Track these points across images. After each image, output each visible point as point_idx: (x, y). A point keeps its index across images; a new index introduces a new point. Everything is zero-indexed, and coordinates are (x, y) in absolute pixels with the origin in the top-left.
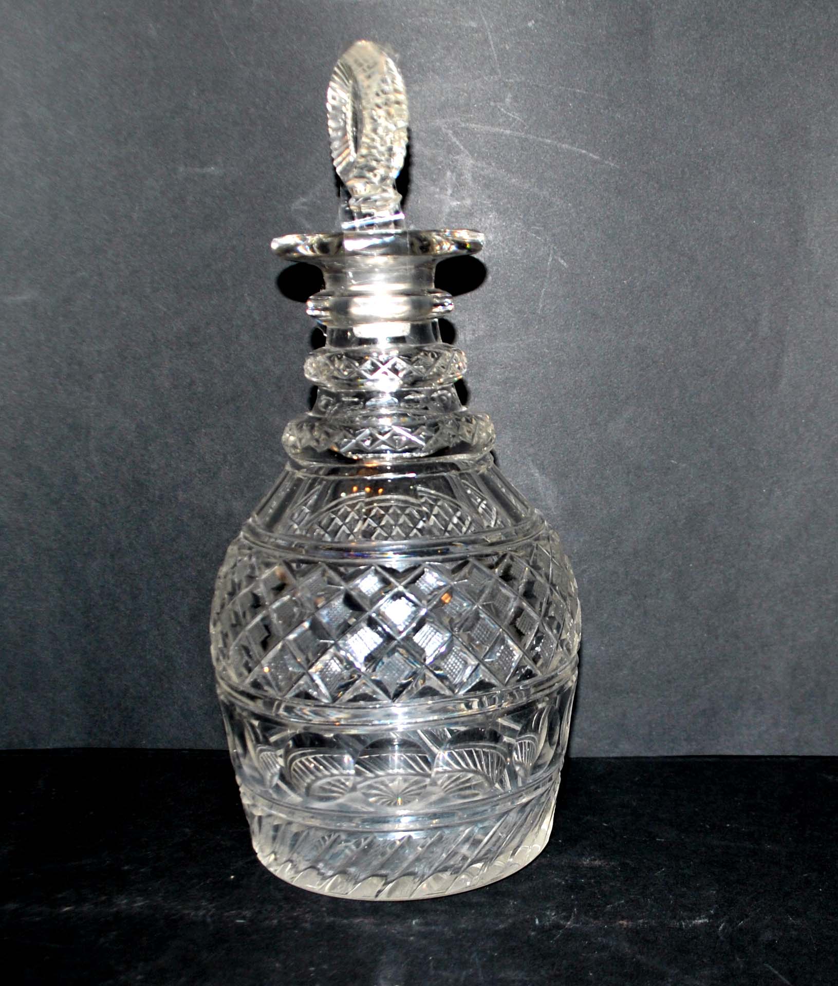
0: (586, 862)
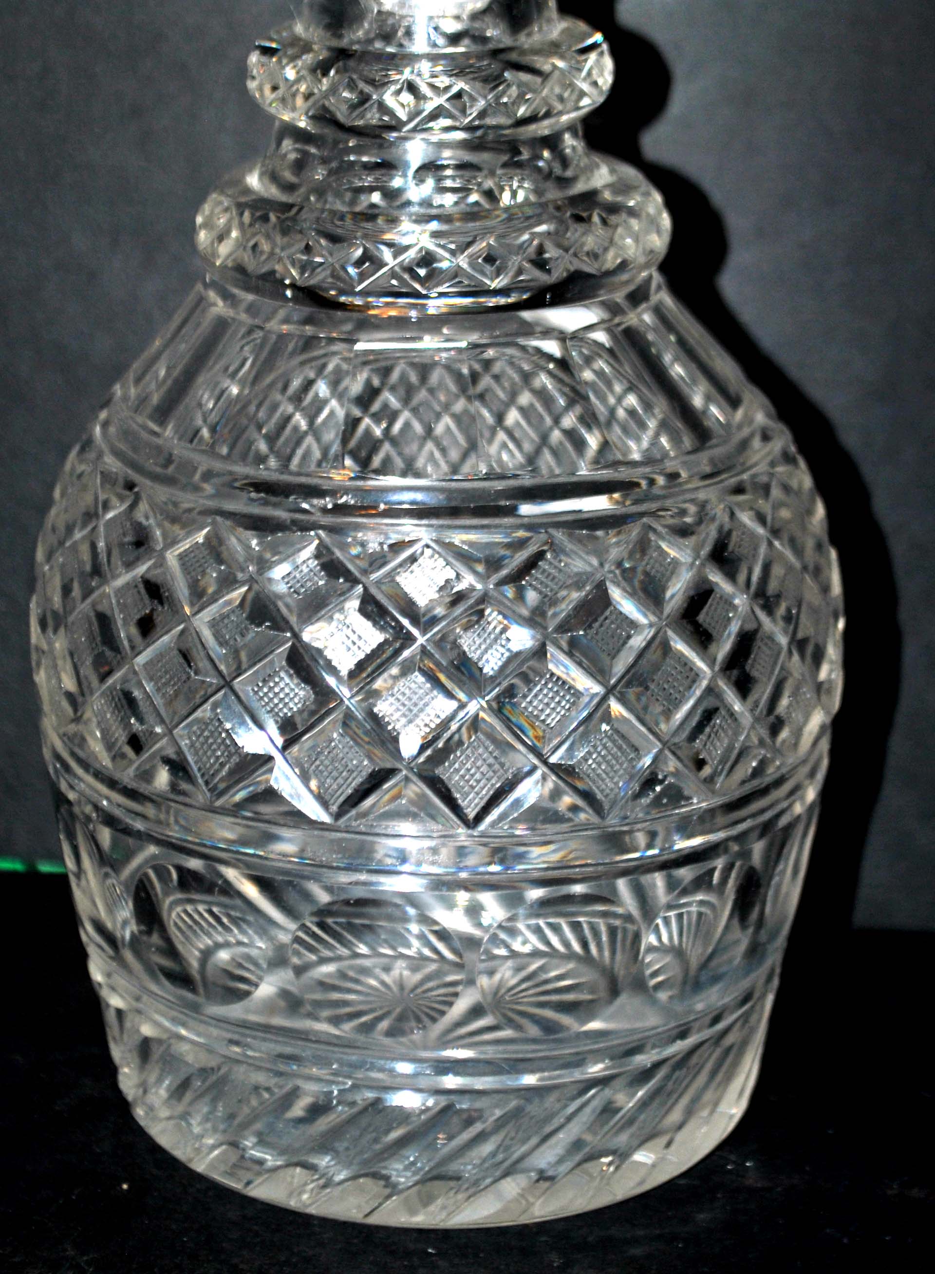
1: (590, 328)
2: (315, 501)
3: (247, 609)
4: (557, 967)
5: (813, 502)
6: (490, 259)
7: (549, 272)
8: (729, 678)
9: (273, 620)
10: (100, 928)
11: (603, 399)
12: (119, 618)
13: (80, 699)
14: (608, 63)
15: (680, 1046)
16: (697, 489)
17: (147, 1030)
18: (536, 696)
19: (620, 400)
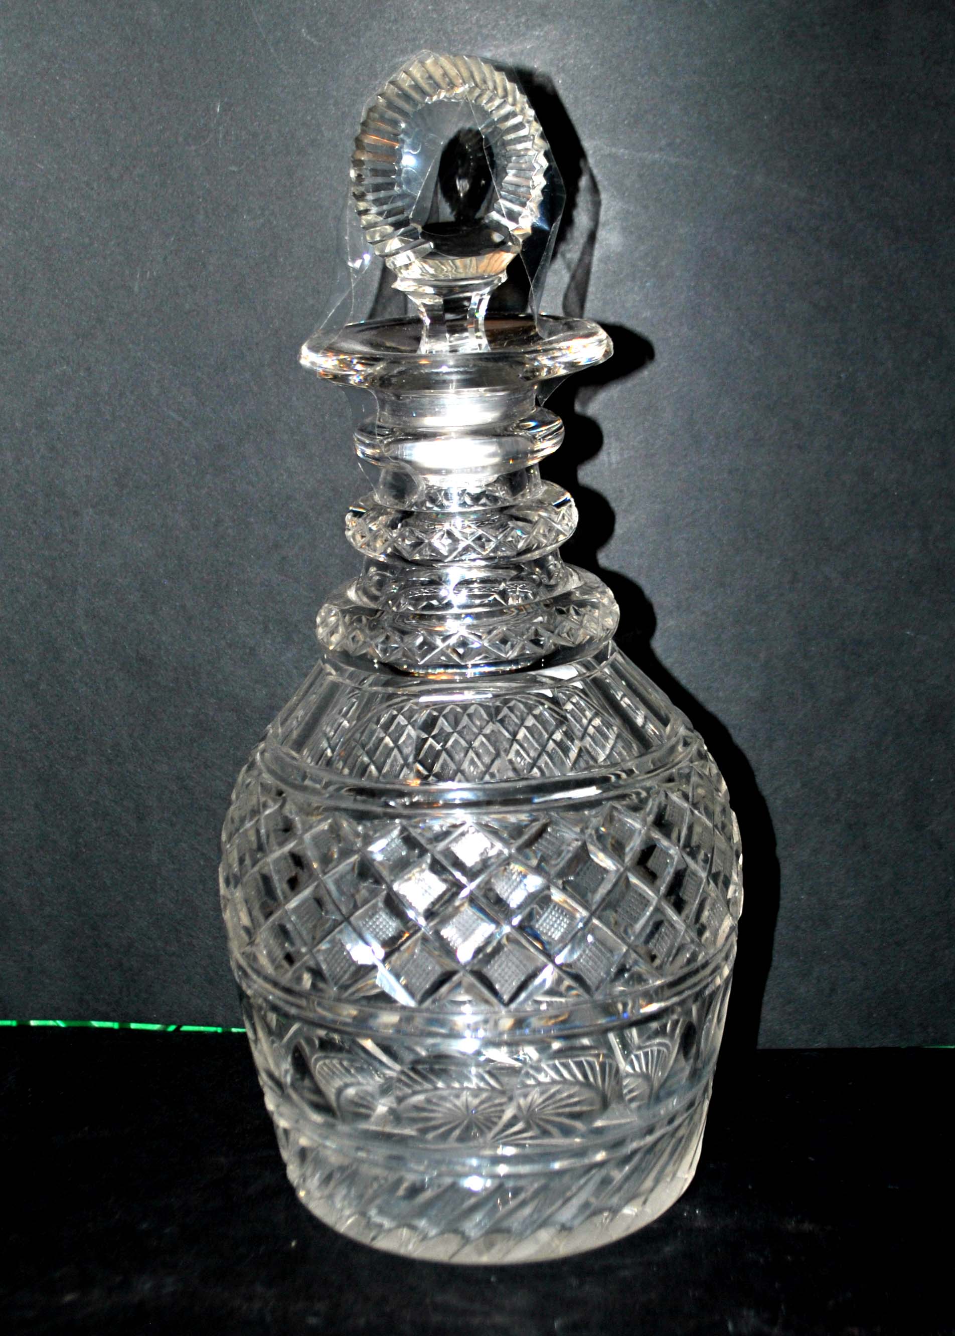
0: (791, 1225)
1: (571, 680)
2: (399, 800)
3: (356, 871)
4: (568, 1089)
5: (719, 782)
6: (504, 641)
7: (542, 646)
8: (669, 901)
9: (373, 876)
10: (271, 1076)
11: (579, 721)
12: (275, 878)
13: (252, 931)
14: (575, 512)
15: (650, 1139)
16: (643, 780)
17: (304, 1142)
18: (545, 920)
19: (590, 721)
